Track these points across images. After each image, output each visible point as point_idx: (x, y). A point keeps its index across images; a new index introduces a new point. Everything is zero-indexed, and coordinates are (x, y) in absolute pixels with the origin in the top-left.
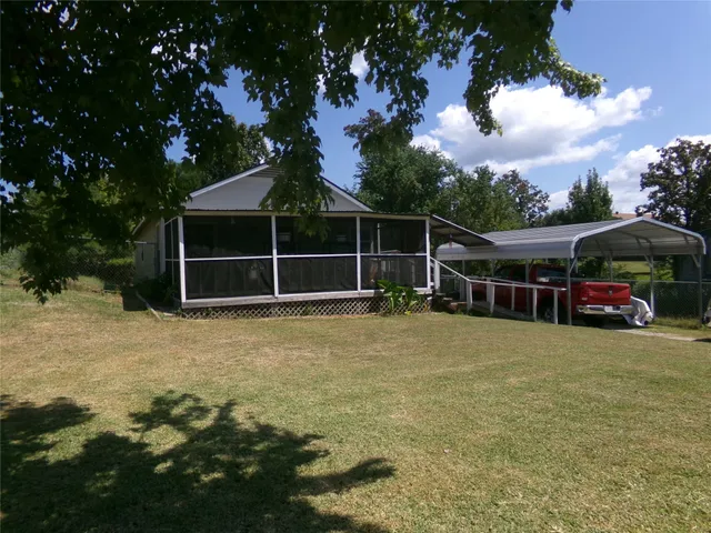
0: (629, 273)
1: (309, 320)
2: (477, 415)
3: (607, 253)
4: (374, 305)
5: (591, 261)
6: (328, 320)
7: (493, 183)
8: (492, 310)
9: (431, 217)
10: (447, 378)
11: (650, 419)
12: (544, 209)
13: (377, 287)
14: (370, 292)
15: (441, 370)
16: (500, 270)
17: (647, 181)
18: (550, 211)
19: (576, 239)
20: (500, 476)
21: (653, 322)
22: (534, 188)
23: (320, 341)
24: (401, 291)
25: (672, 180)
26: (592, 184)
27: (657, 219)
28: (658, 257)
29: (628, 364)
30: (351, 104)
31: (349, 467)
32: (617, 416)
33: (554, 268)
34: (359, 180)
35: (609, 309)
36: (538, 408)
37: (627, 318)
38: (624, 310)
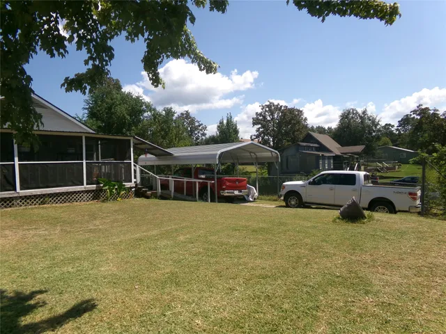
0: (247, 172)
1: (46, 208)
2: (158, 261)
3: (236, 161)
4: (96, 195)
5: (229, 166)
6: (62, 207)
7: (174, 118)
8: (172, 195)
9: (134, 138)
10: (141, 240)
11: (250, 251)
12: (204, 134)
13: (98, 183)
14: (94, 187)
15: (138, 235)
16: (177, 171)
17: (256, 122)
18: (207, 136)
19: (219, 152)
20: (169, 297)
21: (258, 198)
22: (198, 122)
23: (53, 222)
24: (115, 185)
25: (267, 122)
26: (229, 121)
27: (260, 143)
28: (260, 163)
29: (243, 223)
30: (63, 56)
31: (65, 310)
32: (235, 252)
33: (208, 169)
34: (86, 111)
35: (236, 193)
36: (194, 253)
37: (246, 197)
38: (244, 192)
